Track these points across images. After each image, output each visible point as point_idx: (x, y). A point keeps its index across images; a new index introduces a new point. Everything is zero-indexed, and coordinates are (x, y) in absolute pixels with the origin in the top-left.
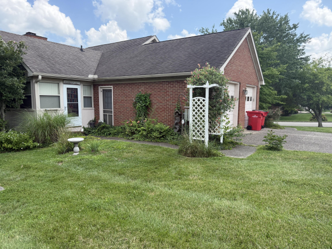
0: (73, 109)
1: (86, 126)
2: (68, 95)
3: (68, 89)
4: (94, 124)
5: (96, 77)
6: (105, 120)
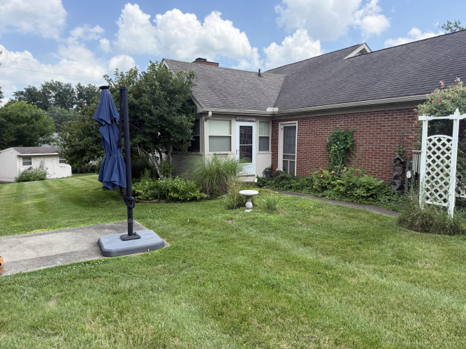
0: (246, 153)
1: (261, 175)
2: (241, 135)
3: (241, 127)
4: (270, 173)
5: (276, 110)
6: (285, 169)
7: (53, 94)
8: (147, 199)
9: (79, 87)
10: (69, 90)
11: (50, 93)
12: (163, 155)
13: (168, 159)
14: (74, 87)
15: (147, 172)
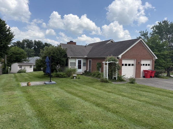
1: (83, 72)
2: (78, 62)
7: (26, 43)
8: (55, 77)
9: (35, 41)
10: (31, 42)
11: (25, 43)
12: (59, 67)
13: (60, 68)
14: (33, 41)
15: (55, 71)
